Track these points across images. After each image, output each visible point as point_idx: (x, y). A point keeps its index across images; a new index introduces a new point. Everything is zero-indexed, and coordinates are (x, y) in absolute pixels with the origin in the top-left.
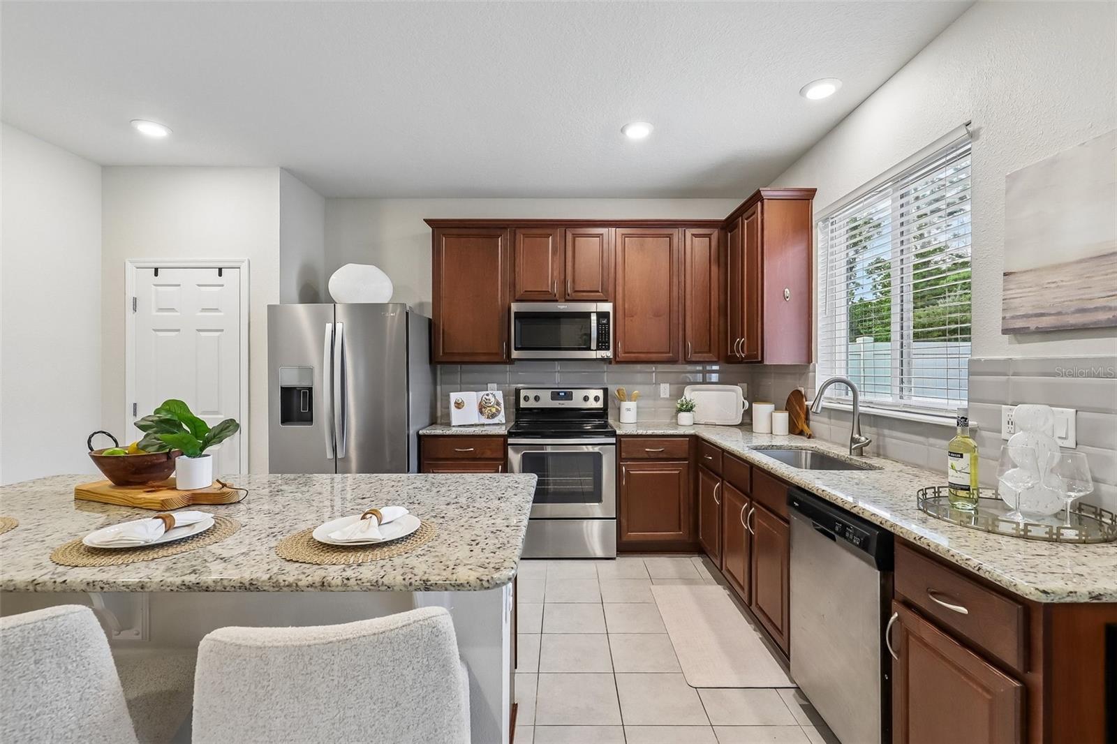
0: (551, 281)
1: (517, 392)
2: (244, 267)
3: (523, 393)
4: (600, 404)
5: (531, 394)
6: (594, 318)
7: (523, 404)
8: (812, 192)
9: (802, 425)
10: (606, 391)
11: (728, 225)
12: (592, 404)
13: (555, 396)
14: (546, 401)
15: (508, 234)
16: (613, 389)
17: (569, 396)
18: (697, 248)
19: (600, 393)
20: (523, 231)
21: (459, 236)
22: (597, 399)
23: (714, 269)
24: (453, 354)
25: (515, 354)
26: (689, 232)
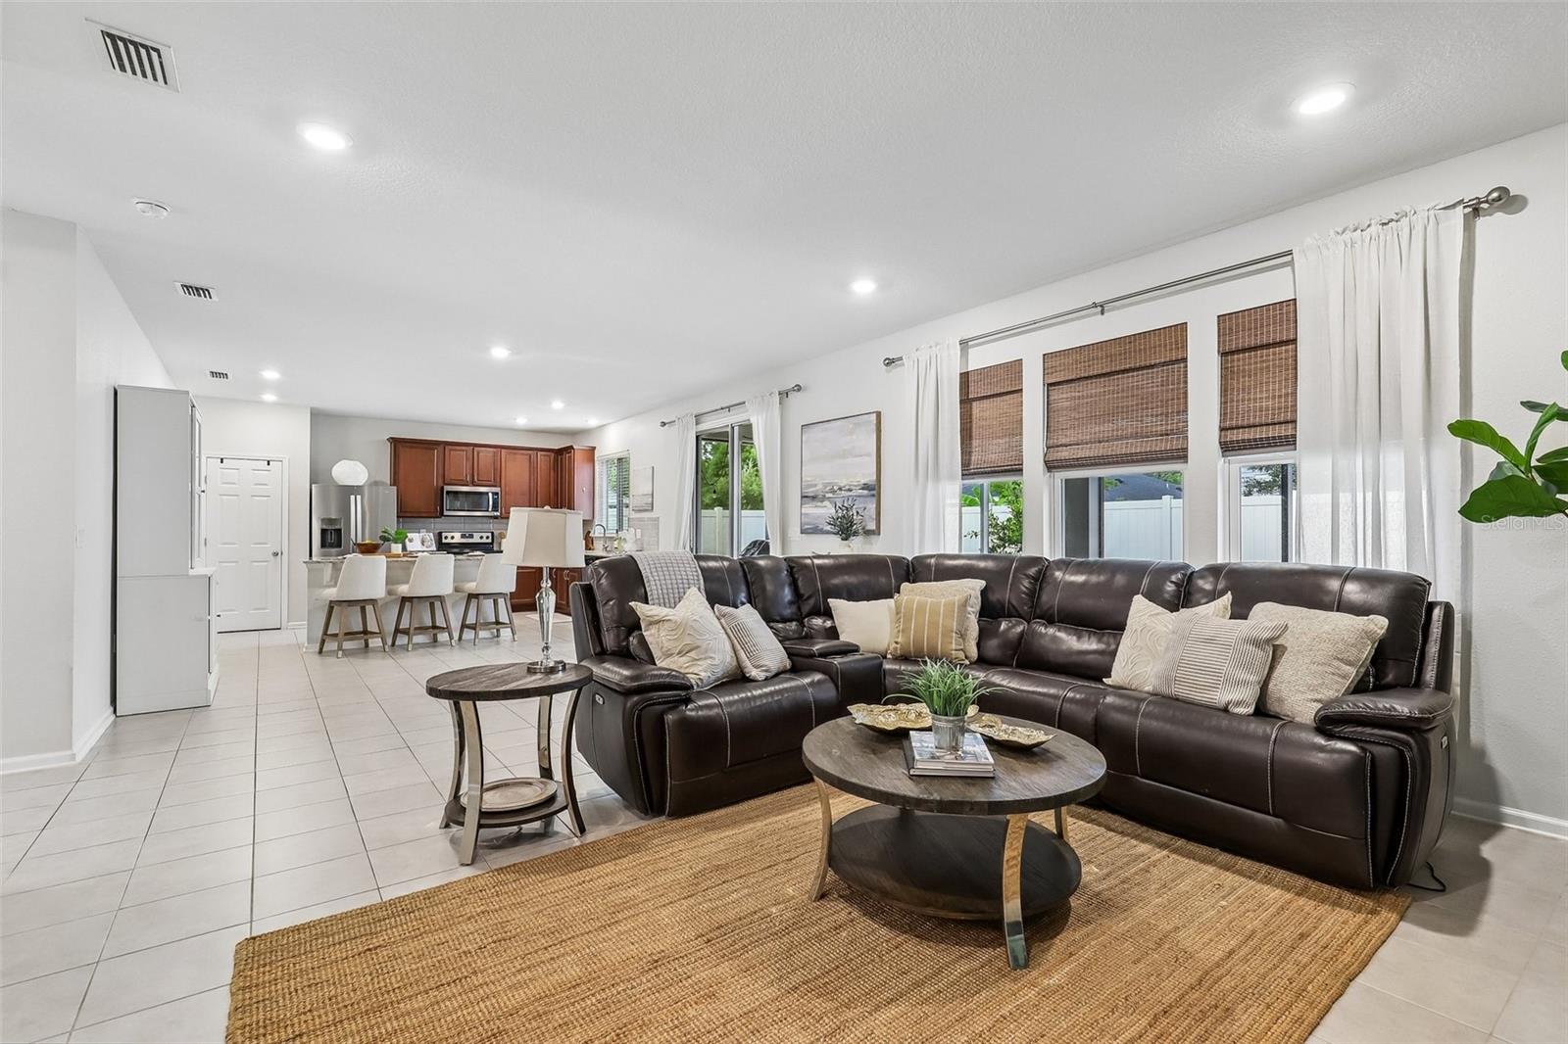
0: (465, 472)
1: (440, 534)
2: (286, 462)
3: (444, 535)
4: (490, 541)
5: (450, 535)
6: (490, 495)
7: (444, 541)
8: (593, 449)
9: (591, 546)
10: (492, 533)
11: (560, 452)
12: (484, 540)
13: (463, 536)
14: (457, 538)
15: (441, 448)
16: (496, 533)
17: (471, 536)
18: (542, 460)
19: (490, 535)
20: (450, 447)
21: (411, 447)
22: (488, 538)
23: (552, 472)
24: (405, 512)
25: (446, 513)
26: (539, 453)
